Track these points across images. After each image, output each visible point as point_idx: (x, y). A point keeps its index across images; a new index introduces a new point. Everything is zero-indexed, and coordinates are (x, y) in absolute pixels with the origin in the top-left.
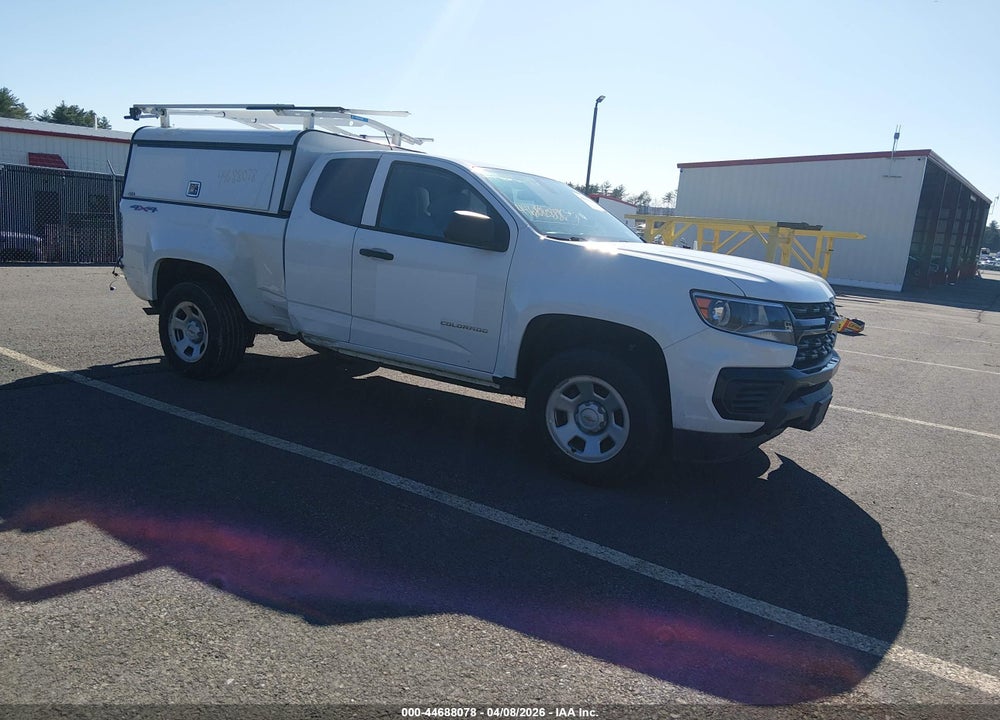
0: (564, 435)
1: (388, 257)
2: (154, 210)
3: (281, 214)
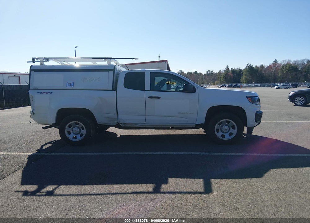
0: (219, 135)
1: (159, 98)
2: (51, 93)
3: (113, 90)
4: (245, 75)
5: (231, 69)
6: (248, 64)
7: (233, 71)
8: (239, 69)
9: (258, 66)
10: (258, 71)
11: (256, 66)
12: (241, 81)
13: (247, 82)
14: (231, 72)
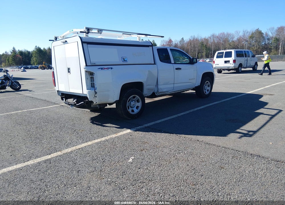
1: (180, 69)
2: (112, 68)
3: (155, 64)
4: (35, 57)
5: (19, 50)
6: (36, 46)
7: (21, 53)
8: (27, 51)
9: (45, 48)
10: (46, 53)
11: (44, 48)
12: (32, 63)
13: (38, 64)
14: (19, 54)
